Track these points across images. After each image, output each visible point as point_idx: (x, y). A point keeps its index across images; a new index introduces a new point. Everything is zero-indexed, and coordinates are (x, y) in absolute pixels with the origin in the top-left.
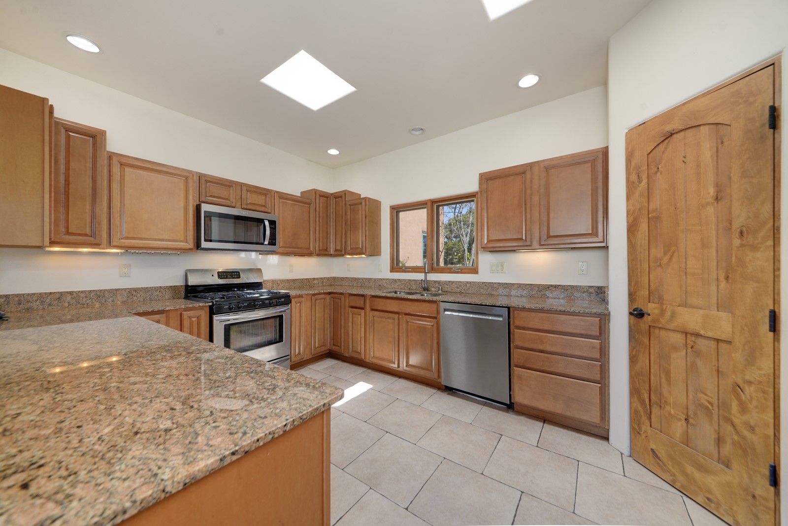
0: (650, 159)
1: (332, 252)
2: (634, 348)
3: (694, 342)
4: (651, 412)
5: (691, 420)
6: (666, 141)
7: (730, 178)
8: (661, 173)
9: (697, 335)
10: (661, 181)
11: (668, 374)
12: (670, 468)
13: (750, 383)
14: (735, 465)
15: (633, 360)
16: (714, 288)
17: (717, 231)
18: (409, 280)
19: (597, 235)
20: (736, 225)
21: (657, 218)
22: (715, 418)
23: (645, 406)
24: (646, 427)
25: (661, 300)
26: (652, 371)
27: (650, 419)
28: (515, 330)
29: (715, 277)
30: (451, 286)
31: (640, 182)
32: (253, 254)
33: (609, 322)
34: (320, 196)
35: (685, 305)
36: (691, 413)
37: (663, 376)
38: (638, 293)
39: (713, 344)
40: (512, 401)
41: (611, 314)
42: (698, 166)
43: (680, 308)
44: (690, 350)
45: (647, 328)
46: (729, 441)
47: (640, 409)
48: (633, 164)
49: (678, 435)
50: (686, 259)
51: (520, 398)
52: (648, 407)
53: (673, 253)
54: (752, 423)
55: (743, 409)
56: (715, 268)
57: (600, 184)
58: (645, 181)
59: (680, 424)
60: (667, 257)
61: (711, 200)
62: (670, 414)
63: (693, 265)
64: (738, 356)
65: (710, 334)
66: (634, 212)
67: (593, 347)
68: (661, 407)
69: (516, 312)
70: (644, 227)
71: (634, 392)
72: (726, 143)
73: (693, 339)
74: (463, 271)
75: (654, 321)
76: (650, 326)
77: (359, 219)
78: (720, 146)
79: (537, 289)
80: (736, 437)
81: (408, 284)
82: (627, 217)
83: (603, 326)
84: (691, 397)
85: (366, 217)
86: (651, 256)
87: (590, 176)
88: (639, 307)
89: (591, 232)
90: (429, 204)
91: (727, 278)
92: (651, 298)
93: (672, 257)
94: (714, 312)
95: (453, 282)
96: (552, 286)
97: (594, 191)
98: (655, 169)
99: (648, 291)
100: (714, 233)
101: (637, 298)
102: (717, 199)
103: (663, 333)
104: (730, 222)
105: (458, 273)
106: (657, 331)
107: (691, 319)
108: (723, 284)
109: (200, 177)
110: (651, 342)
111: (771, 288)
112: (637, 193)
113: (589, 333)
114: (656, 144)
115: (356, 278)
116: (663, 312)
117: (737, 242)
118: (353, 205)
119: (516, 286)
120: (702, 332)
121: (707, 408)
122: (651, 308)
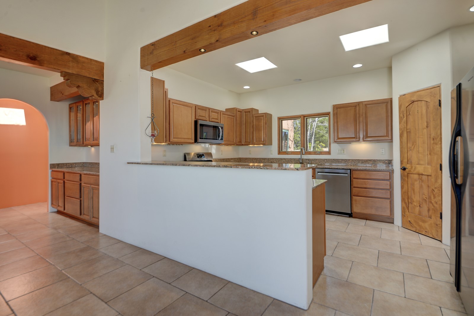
0: (407, 109)
1: (243, 143)
2: (402, 183)
3: (422, 177)
4: (408, 207)
5: (421, 206)
6: (412, 104)
7: (430, 120)
8: (411, 115)
9: (422, 174)
10: (411, 118)
11: (414, 190)
12: (415, 225)
13: (436, 188)
14: (433, 217)
15: (402, 187)
16: (426, 157)
17: (427, 138)
18: (290, 159)
19: (388, 136)
20: (432, 136)
21: (410, 132)
22: (428, 203)
23: (407, 205)
24: (407, 213)
25: (411, 163)
26: (409, 190)
27: (408, 209)
28: (353, 180)
29: (427, 154)
30: (316, 161)
31: (404, 117)
32: (207, 145)
33: (393, 173)
34: (238, 111)
35: (419, 164)
36: (421, 203)
37: (412, 192)
38: (404, 161)
39: (426, 177)
40: (352, 212)
41: (394, 170)
42: (422, 115)
43: (417, 165)
44: (420, 180)
45: (407, 174)
46: (431, 209)
47: (405, 206)
48: (401, 110)
49: (417, 212)
50: (419, 147)
51: (356, 209)
52: (408, 205)
53: (415, 145)
54: (436, 201)
55: (435, 197)
56: (427, 151)
57: (390, 114)
58: (405, 117)
59: (418, 208)
60: (413, 147)
61: (425, 127)
62: (415, 205)
63: (421, 149)
64: (433, 180)
65: (426, 174)
66: (402, 129)
67: (387, 185)
68: (412, 203)
69: (353, 172)
70: (405, 135)
71: (403, 200)
72: (429, 108)
73: (421, 176)
74: (322, 153)
75: (410, 171)
76: (408, 173)
77: (262, 125)
78: (428, 109)
79: (361, 162)
80: (433, 207)
81: (290, 161)
82: (400, 131)
83: (391, 176)
84: (421, 197)
85: (266, 124)
86: (408, 146)
87: (385, 110)
88: (404, 166)
89: (386, 135)
90: (302, 117)
91: (430, 154)
92: (408, 162)
93: (414, 147)
94: (427, 166)
95: (317, 159)
96: (368, 160)
97: (387, 117)
98: (409, 113)
99: (407, 160)
100: (426, 138)
101: (403, 163)
102: (427, 127)
103: (412, 175)
104: (430, 135)
105: (319, 154)
106: (410, 175)
107: (420, 169)
108: (429, 156)
109: (196, 106)
110: (409, 179)
111: (440, 157)
112: (403, 122)
113: (386, 178)
114: (409, 104)
115: (255, 158)
116: (412, 167)
117: (432, 142)
118: (257, 117)
119: (351, 160)
120: (423, 173)
121: (425, 200)
122: (408, 166)
